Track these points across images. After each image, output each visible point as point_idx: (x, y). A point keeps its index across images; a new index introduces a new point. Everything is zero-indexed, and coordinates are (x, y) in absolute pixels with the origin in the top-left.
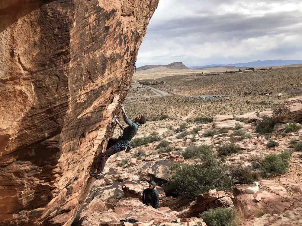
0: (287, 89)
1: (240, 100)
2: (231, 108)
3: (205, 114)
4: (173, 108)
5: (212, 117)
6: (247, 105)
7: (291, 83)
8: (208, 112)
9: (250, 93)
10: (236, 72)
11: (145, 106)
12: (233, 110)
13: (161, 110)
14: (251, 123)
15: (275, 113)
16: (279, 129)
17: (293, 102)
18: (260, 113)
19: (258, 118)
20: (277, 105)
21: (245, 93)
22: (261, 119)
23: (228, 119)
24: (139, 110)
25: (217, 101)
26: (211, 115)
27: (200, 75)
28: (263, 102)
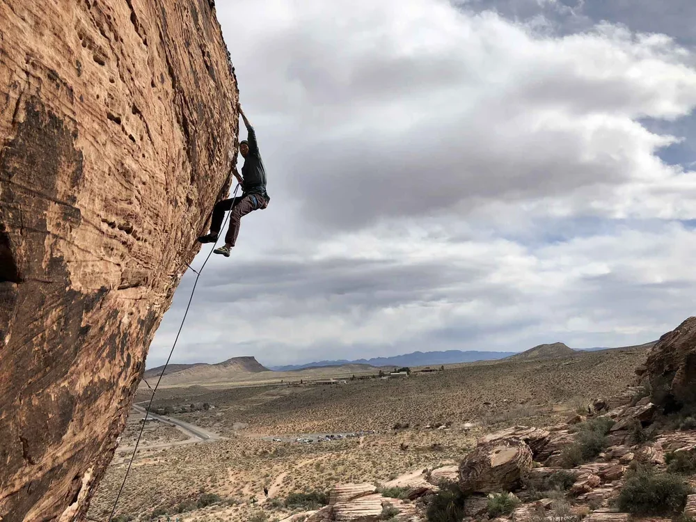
0: (480, 414)
1: (387, 443)
2: (370, 463)
3: (310, 484)
4: (232, 473)
5: (326, 490)
6: (402, 453)
7: (484, 399)
8: (316, 476)
9: (407, 426)
10: (374, 377)
11: (159, 471)
12: (374, 470)
13: (201, 481)
14: (415, 501)
15: (463, 472)
16: (475, 511)
17: (493, 443)
18: (433, 473)
19: (429, 486)
20: (464, 450)
21: (397, 427)
22: (436, 489)
23: (364, 494)
24: (140, 485)
25: (338, 448)
26: (324, 485)
27: (295, 385)
28: (435, 445)
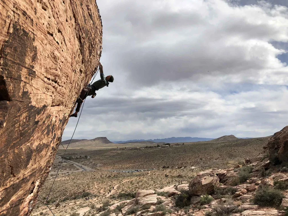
0: (198, 163)
1: (160, 174)
2: (153, 182)
3: (128, 189)
4: (96, 184)
5: (135, 192)
6: (166, 178)
7: (200, 157)
8: (130, 186)
9: (168, 167)
10: (155, 147)
11: (67, 182)
12: (154, 184)
13: (83, 187)
14: (170, 198)
15: (191, 187)
16: (195, 202)
17: (203, 175)
18: (178, 186)
19: (176, 192)
20: (191, 177)
21: (164, 167)
22: (179, 193)
23: (150, 194)
24: (59, 188)
25: (140, 175)
26: (133, 190)
27: (123, 149)
28: (179, 175)
